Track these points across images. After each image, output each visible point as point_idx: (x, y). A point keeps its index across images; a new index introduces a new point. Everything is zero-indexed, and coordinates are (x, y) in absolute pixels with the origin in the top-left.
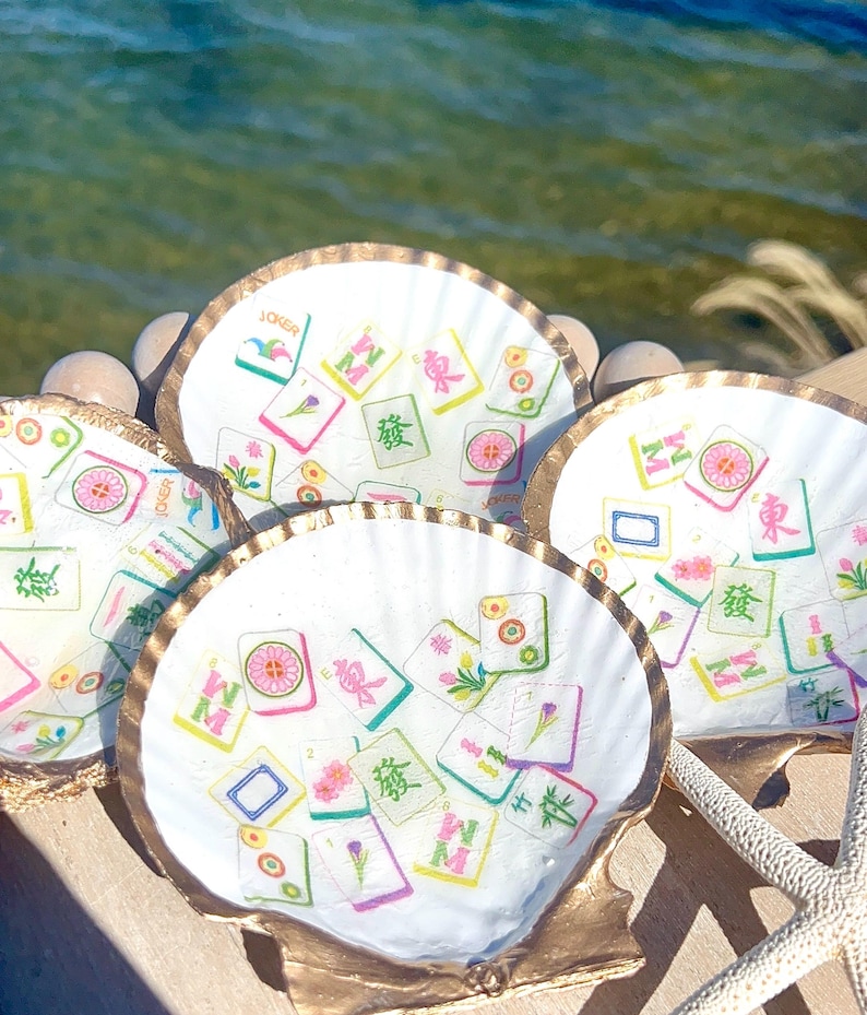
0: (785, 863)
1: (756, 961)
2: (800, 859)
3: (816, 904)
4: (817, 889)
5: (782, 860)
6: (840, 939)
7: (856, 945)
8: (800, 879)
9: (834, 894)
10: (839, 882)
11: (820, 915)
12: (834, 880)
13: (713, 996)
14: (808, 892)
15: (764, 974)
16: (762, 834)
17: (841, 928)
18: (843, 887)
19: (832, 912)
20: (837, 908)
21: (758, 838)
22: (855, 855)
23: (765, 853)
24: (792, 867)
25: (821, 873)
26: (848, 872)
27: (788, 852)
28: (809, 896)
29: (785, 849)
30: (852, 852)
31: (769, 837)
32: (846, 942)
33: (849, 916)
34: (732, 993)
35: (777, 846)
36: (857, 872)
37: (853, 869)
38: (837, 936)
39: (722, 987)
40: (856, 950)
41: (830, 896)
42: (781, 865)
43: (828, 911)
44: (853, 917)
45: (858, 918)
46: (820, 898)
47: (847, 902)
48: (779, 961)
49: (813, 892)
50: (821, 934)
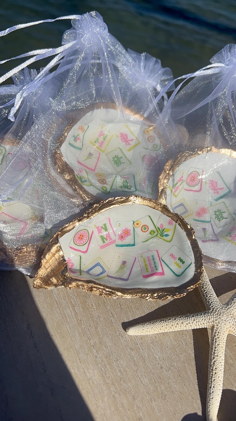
0: (210, 296)
1: (188, 317)
2: (215, 298)
3: (213, 311)
4: (215, 307)
5: (209, 295)
6: (214, 323)
7: (218, 327)
8: (212, 302)
9: (219, 310)
10: (222, 308)
11: (212, 314)
12: (221, 307)
13: (171, 320)
14: (212, 307)
15: (188, 322)
16: (208, 286)
17: (216, 320)
18: (222, 310)
19: (216, 315)
20: (217, 315)
21: (206, 287)
22: (230, 304)
23: (206, 291)
24: (211, 298)
25: (218, 304)
26: (226, 307)
27: (212, 294)
28: (212, 308)
29: (212, 293)
30: (230, 303)
31: (209, 288)
32: (216, 324)
33: (220, 318)
34: (177, 322)
35: (210, 291)
36: (229, 308)
37: (228, 307)
38: (214, 322)
39: (175, 319)
40: (217, 328)
41: (218, 310)
42: (209, 296)
43: (215, 314)
44: (221, 319)
45: (222, 320)
46: (214, 310)
47: (221, 314)
48: (194, 320)
49: (213, 307)
50: (209, 319)
